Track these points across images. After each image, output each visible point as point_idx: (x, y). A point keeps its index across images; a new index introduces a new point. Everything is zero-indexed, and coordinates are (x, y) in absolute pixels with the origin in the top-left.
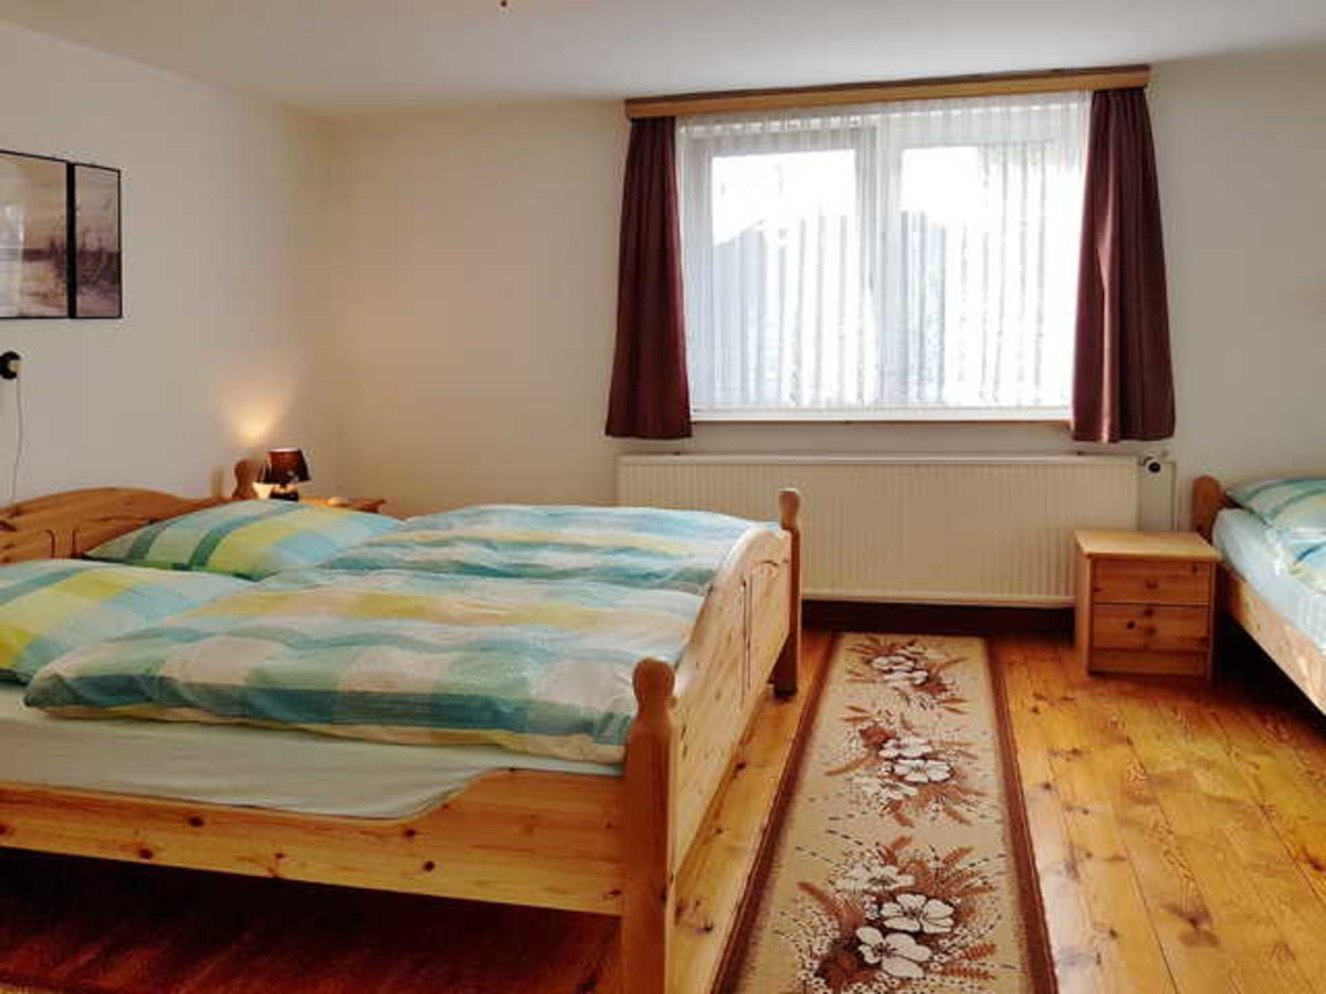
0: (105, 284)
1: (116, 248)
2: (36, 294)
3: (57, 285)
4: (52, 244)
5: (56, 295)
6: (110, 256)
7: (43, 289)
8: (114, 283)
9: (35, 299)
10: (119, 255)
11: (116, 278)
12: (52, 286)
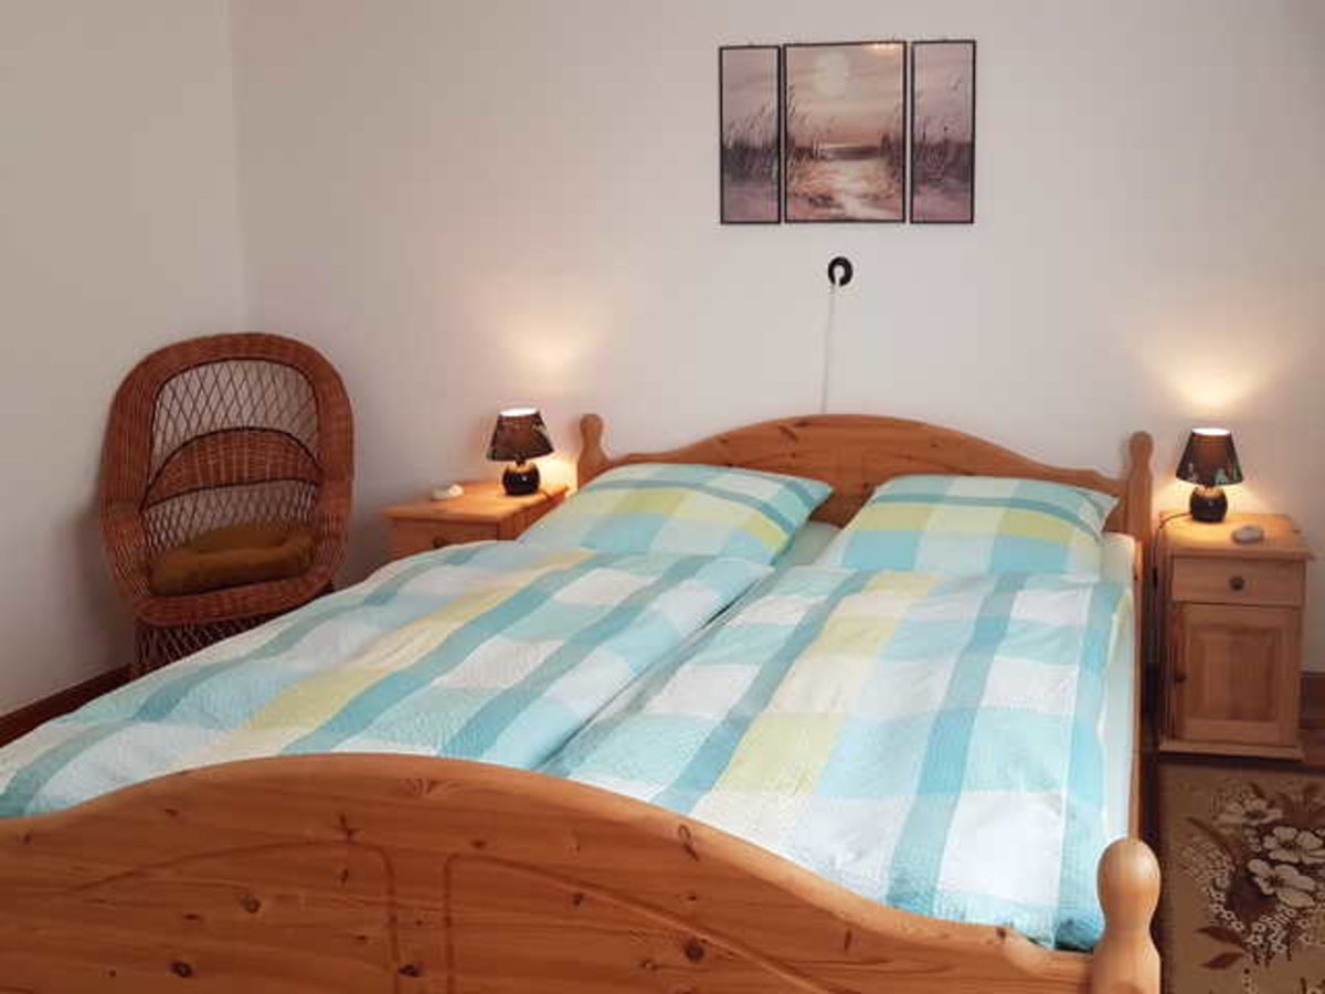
0: (952, 182)
1: (969, 138)
2: (865, 196)
3: (890, 185)
4: (885, 139)
5: (889, 197)
6: (960, 147)
7: (873, 189)
8: (964, 181)
9: (863, 200)
10: (972, 145)
11: (968, 174)
12: (885, 186)
